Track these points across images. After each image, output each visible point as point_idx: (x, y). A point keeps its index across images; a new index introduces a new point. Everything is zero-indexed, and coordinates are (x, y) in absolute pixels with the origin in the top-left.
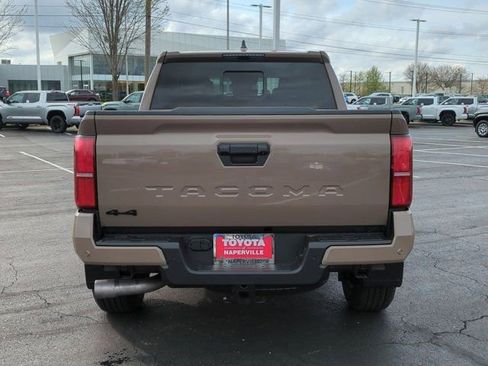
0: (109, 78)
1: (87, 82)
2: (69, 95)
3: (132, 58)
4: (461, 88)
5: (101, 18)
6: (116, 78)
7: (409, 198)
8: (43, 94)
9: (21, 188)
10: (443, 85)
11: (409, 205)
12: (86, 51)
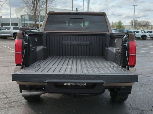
0: (34, 22)
1: (26, 24)
2: (20, 28)
3: (41, 16)
4: (148, 28)
5: (31, 3)
6: (36, 23)
7: (135, 63)
8: (12, 27)
9: (2, 57)
10: (142, 27)
11: (135, 65)
12: (26, 14)
